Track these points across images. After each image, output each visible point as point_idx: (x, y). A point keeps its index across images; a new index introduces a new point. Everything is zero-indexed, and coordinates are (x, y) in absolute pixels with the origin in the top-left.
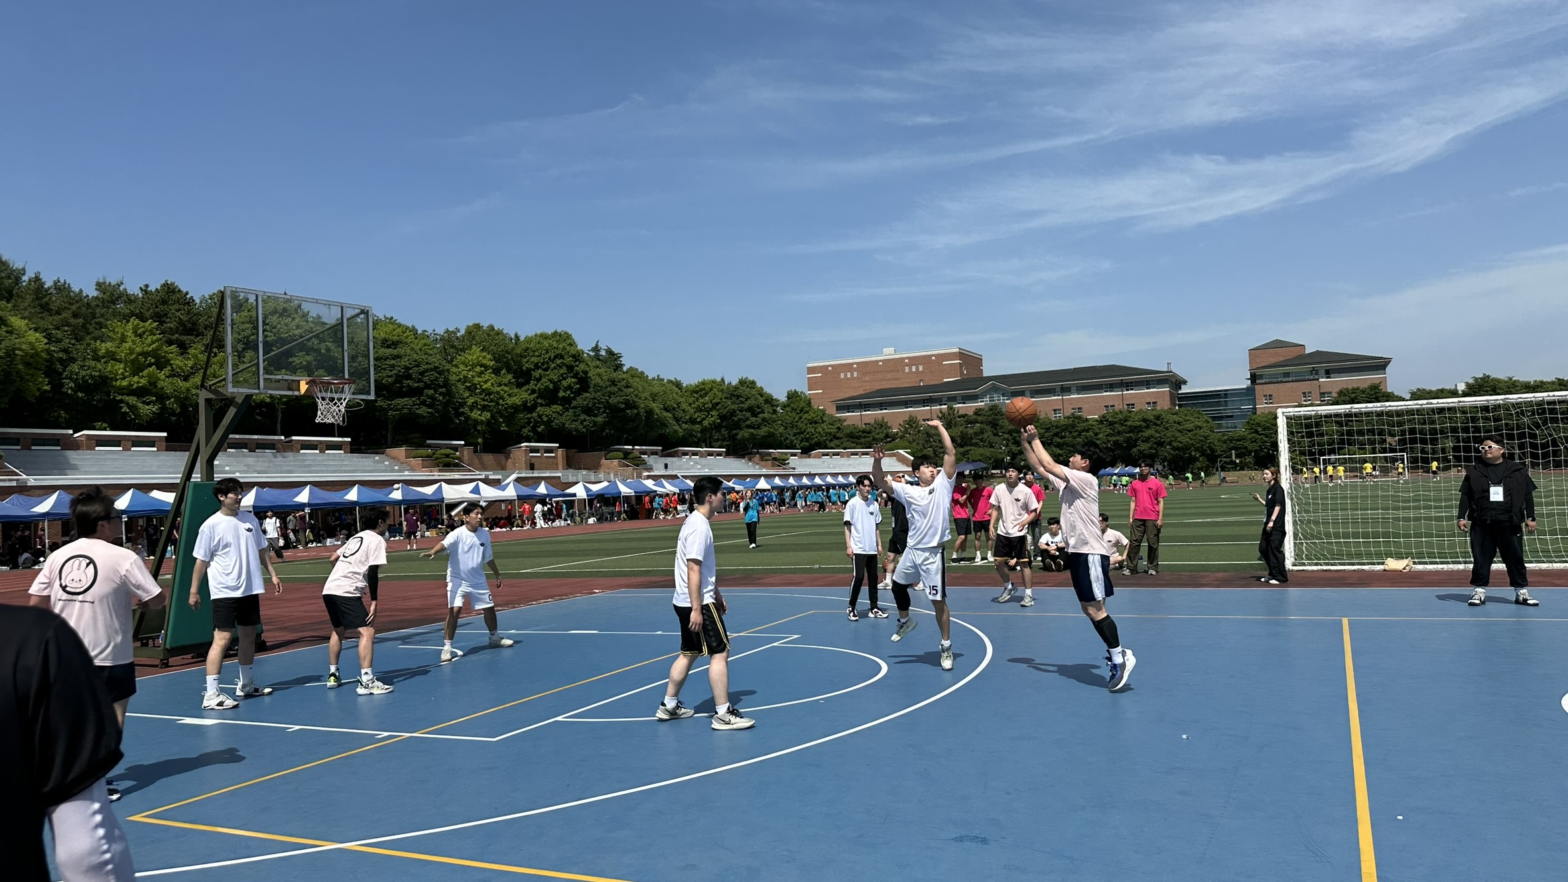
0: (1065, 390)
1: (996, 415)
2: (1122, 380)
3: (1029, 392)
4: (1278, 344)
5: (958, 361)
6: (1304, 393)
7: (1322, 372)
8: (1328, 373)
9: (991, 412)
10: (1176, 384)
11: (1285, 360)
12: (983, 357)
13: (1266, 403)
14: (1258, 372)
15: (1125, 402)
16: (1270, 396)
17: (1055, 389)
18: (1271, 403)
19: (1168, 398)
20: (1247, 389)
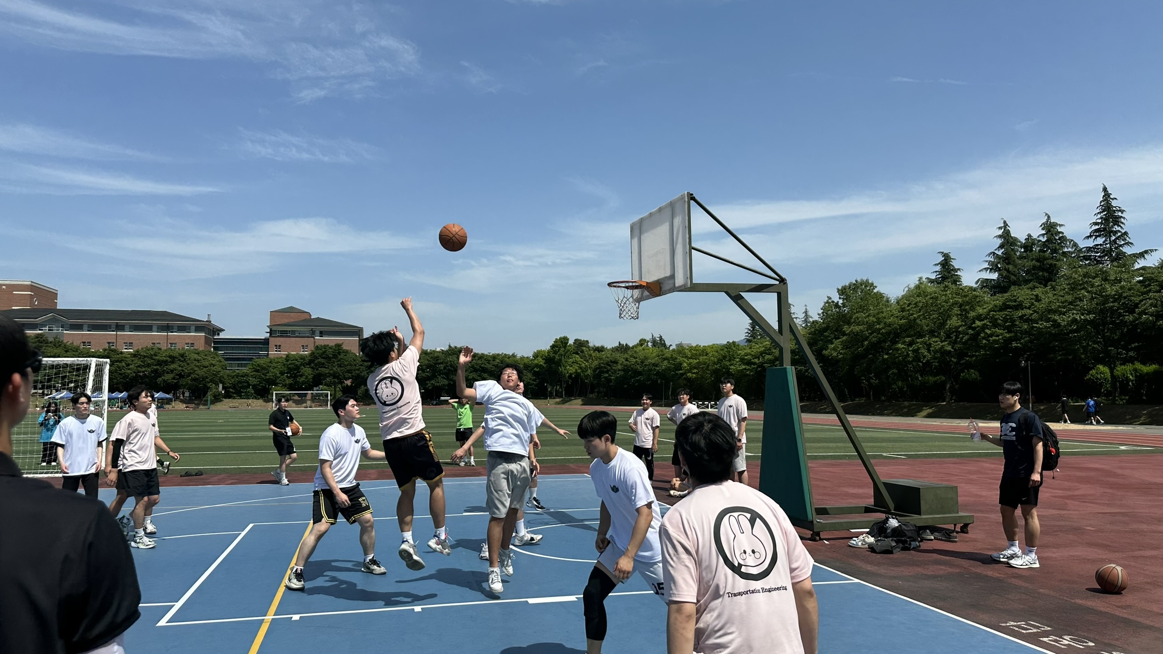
0: (120, 328)
1: (41, 343)
2: (168, 324)
3: (87, 326)
4: (291, 310)
5: (30, 293)
6: (303, 346)
7: (318, 333)
8: (322, 334)
9: (37, 339)
10: (213, 331)
11: (294, 322)
12: (58, 292)
13: (276, 351)
14: (274, 328)
15: (169, 342)
16: (280, 346)
17: (111, 325)
18: (279, 351)
19: (203, 341)
20: (265, 339)
